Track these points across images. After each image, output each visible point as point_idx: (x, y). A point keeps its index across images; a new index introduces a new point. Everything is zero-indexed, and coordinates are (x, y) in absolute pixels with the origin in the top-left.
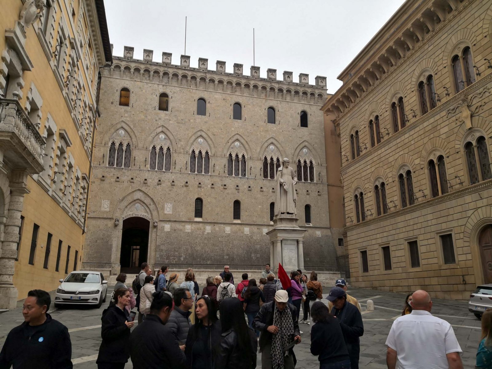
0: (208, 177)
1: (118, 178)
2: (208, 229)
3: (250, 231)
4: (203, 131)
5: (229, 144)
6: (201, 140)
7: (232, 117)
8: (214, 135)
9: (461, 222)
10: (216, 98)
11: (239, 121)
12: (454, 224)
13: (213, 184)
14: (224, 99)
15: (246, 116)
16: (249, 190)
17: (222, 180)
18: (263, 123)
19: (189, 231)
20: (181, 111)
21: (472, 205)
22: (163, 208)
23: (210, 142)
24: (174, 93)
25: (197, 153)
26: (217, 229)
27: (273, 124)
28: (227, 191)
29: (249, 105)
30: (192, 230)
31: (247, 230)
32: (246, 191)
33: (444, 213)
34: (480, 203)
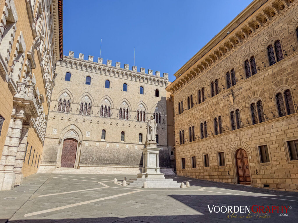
0: (109, 119)
1: (62, 117)
2: (108, 145)
3: (129, 147)
4: (108, 96)
5: (120, 103)
6: (106, 100)
7: (122, 90)
8: (113, 98)
9: (228, 147)
10: (115, 80)
11: (126, 92)
12: (225, 148)
13: (111, 123)
14: (119, 81)
15: (129, 90)
16: (129, 126)
17: (116, 121)
18: (137, 94)
19: (98, 146)
20: (97, 86)
21: (233, 139)
22: (85, 134)
23: (111, 102)
24: (94, 76)
25: (104, 106)
26: (112, 145)
27: (142, 95)
28: (118, 126)
29: (131, 84)
30: (99, 145)
31: (127, 146)
32: (128, 127)
33: (221, 142)
34: (236, 139)
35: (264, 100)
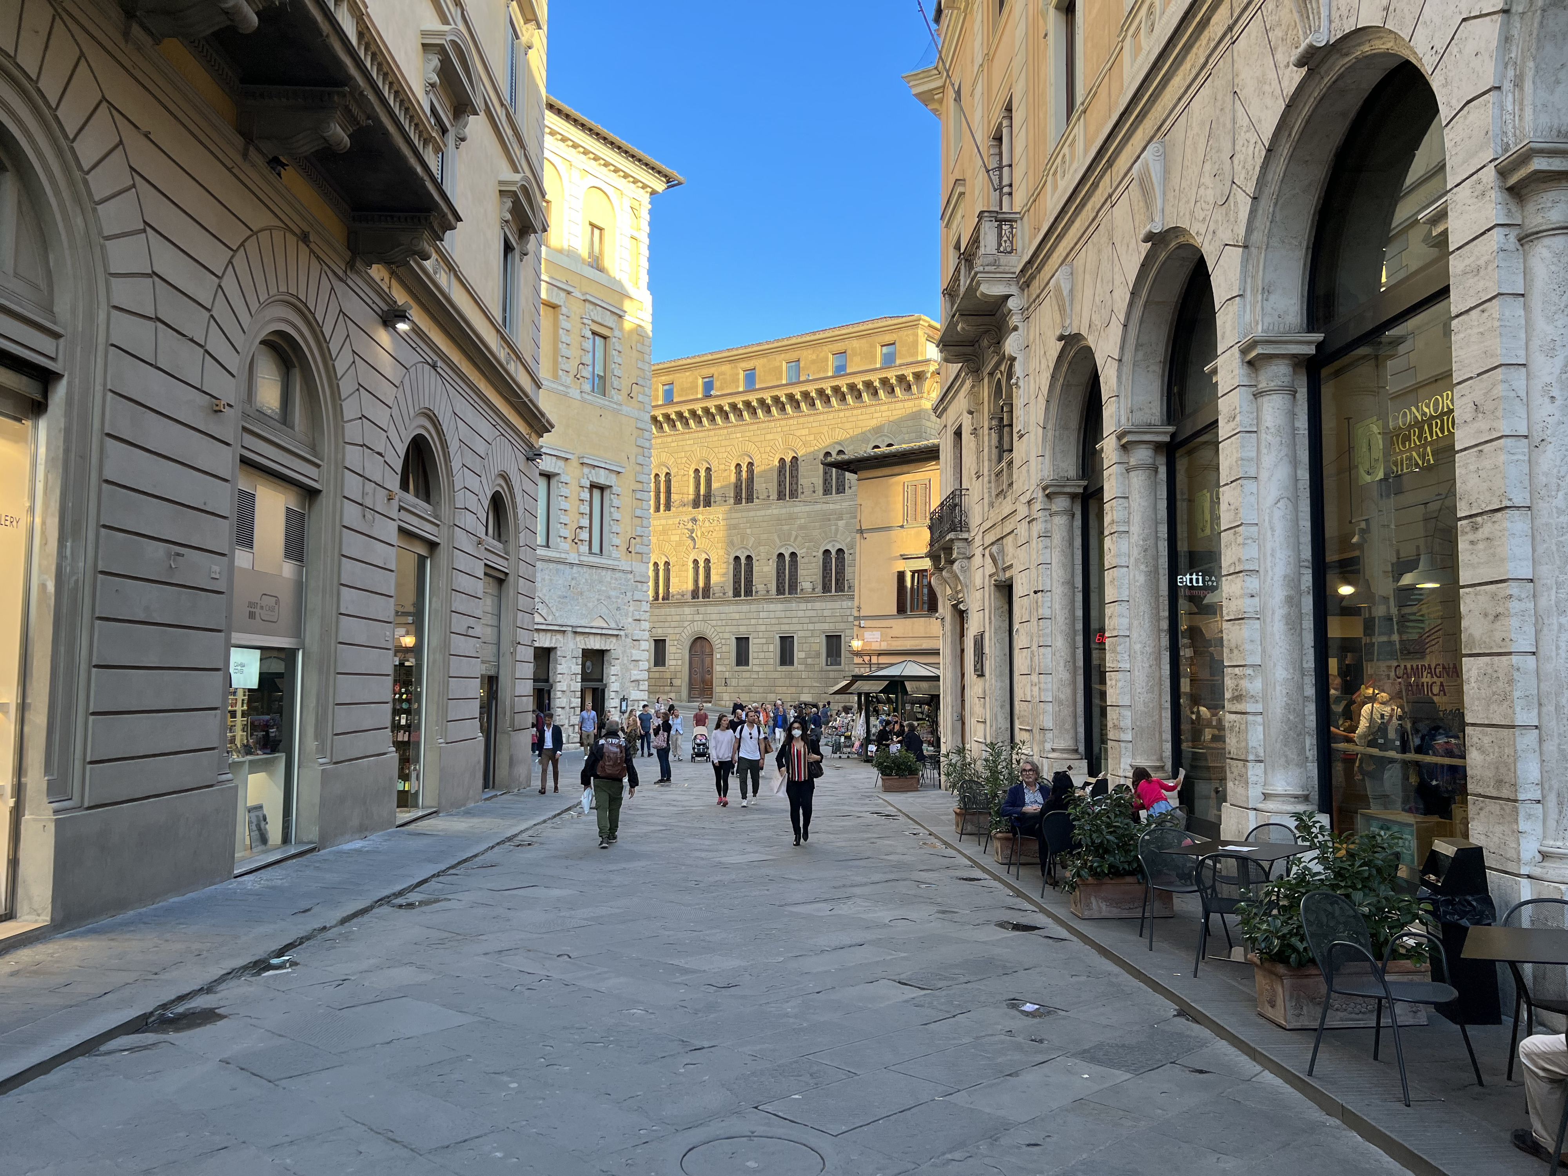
9: (677, 631)
12: (670, 631)
21: (689, 618)
33: (662, 618)
34: (697, 617)
35: (758, 558)
